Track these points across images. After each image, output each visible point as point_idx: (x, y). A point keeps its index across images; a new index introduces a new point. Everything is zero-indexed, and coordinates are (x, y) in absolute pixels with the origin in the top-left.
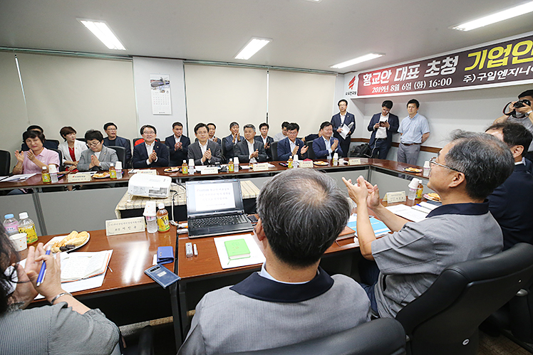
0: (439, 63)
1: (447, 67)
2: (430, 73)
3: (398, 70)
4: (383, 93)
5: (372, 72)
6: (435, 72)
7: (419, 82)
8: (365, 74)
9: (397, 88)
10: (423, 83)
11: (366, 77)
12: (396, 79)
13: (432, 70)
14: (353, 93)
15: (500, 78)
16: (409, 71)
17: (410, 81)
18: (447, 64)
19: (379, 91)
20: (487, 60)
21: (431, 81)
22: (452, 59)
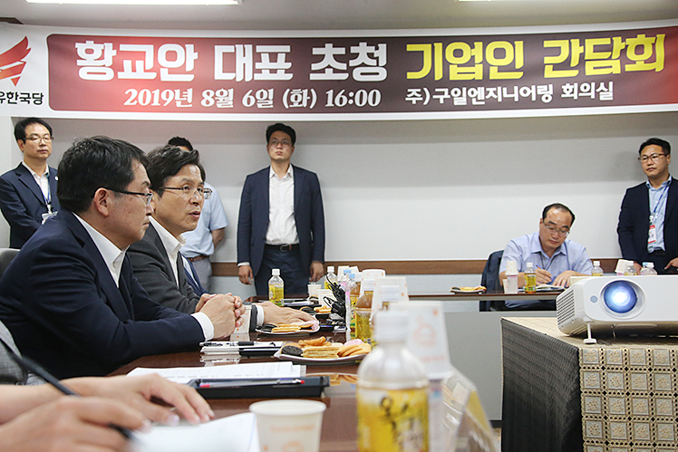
0: (342, 51)
1: (363, 65)
2: (322, 71)
3: (220, 50)
4: (172, 108)
5: (116, 41)
6: (336, 71)
7: (296, 92)
8: (83, 39)
9: (227, 98)
10: (310, 94)
11: (89, 51)
12: (219, 74)
13: (327, 66)
14: (25, 99)
15: (474, 102)
16: (257, 57)
17: (266, 85)
18: (363, 58)
19: (156, 103)
20: (446, 65)
21: (330, 93)
22: (372, 49)
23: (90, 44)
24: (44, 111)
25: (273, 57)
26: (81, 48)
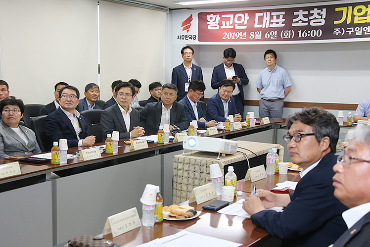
0: (306, 13)
1: (315, 18)
2: (297, 22)
3: (257, 15)
4: (239, 40)
5: (221, 14)
6: (303, 22)
7: (286, 32)
8: (209, 14)
9: (259, 35)
10: (291, 32)
11: (211, 18)
12: (256, 26)
13: (300, 20)
14: (190, 38)
15: (365, 33)
16: (272, 17)
17: (274, 29)
18: (315, 15)
19: (233, 38)
20: (353, 16)
21: (300, 32)
22: (319, 11)
23: (212, 16)
24: (196, 42)
25: (278, 17)
26: (208, 17)
